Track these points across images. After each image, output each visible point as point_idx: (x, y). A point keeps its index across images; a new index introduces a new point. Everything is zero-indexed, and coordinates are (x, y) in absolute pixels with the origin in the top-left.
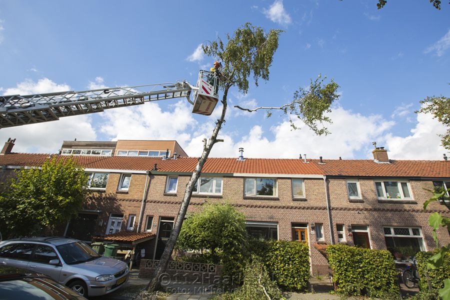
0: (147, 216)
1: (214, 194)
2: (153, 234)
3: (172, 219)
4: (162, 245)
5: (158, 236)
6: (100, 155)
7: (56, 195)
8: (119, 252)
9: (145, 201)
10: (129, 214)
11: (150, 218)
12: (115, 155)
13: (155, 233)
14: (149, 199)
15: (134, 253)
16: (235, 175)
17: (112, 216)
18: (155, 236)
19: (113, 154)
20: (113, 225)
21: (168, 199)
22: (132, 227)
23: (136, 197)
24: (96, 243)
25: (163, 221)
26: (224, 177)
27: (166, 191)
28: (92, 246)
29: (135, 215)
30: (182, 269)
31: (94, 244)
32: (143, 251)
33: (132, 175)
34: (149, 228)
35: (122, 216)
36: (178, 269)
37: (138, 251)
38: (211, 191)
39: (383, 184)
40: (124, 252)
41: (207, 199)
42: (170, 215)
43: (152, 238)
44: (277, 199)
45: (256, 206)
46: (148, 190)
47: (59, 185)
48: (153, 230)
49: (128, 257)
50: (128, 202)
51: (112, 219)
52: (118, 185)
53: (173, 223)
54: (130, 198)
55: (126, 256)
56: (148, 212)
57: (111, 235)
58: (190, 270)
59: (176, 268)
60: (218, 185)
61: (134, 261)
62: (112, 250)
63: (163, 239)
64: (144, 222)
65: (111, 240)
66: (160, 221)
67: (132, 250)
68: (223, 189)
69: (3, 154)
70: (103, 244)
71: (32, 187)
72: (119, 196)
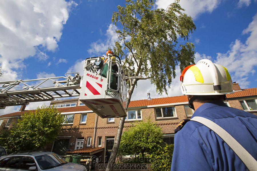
0: (98, 137)
1: (137, 119)
2: (103, 147)
3: (113, 137)
4: (108, 154)
5: (105, 149)
6: (70, 106)
7: (44, 127)
8: (82, 160)
9: (96, 128)
10: (88, 137)
11: (100, 138)
12: (78, 106)
13: (104, 147)
14: (98, 126)
15: (91, 160)
16: (148, 106)
17: (78, 139)
18: (104, 149)
19: (77, 105)
20: (79, 145)
21: (110, 125)
22: (89, 144)
23: (91, 126)
24: (68, 156)
25: (107, 139)
26: (142, 108)
27: (108, 121)
28: (65, 158)
29: (91, 137)
30: (124, 169)
31: (66, 156)
32: (97, 159)
33: (88, 114)
34: (100, 144)
35: (83, 138)
36: (121, 169)
37: (94, 159)
38: (135, 118)
39: (245, 102)
40: (85, 160)
41: (133, 123)
42: (112, 135)
43: (102, 150)
44: (177, 118)
45: (164, 124)
46: (97, 121)
47: (45, 121)
48: (102, 145)
49: (88, 163)
50: (86, 130)
51: (77, 141)
52: (80, 121)
53: (114, 140)
54: (87, 127)
55: (87, 163)
56: (99, 135)
57: (77, 150)
58: (129, 169)
59: (119, 168)
60: (139, 114)
61: (92, 166)
62: (77, 159)
63: (109, 151)
64: (96, 141)
65: (77, 153)
66: (106, 139)
67: (90, 158)
68: (142, 116)
69: (20, 111)
70: (71, 155)
71: (29, 124)
72: (81, 127)
